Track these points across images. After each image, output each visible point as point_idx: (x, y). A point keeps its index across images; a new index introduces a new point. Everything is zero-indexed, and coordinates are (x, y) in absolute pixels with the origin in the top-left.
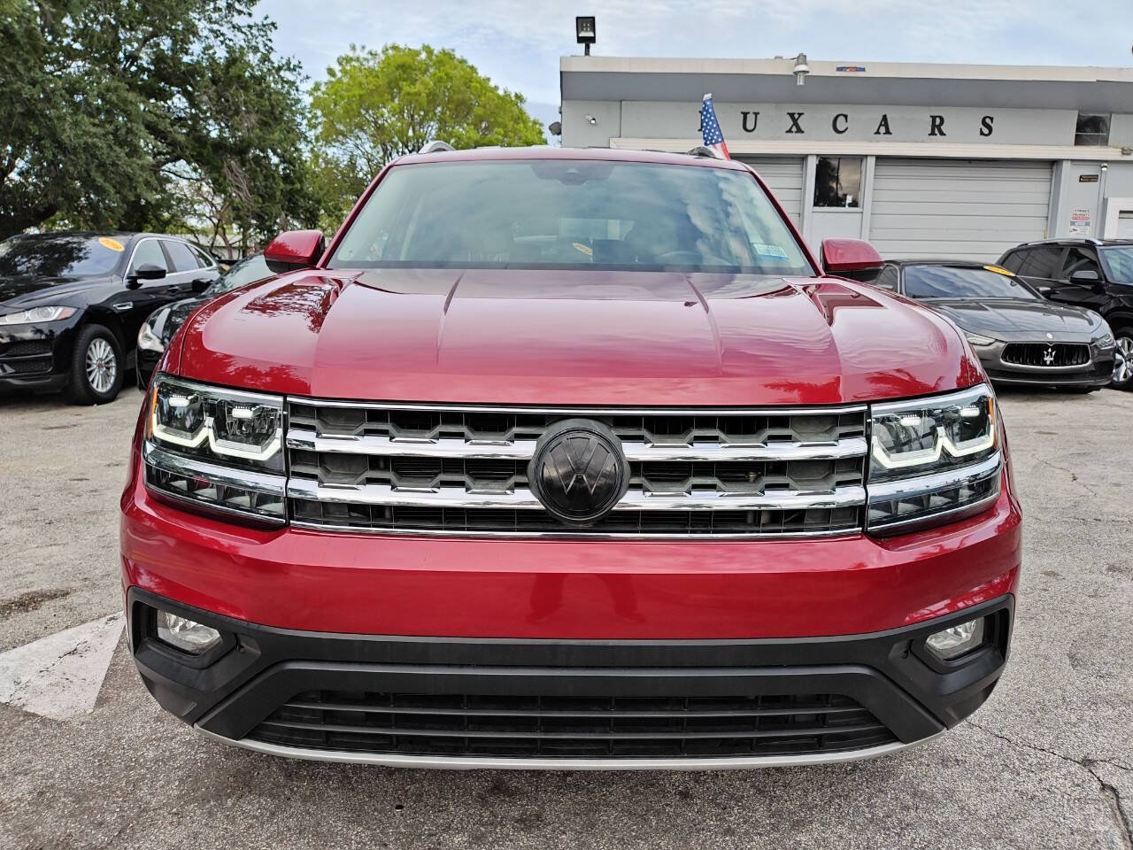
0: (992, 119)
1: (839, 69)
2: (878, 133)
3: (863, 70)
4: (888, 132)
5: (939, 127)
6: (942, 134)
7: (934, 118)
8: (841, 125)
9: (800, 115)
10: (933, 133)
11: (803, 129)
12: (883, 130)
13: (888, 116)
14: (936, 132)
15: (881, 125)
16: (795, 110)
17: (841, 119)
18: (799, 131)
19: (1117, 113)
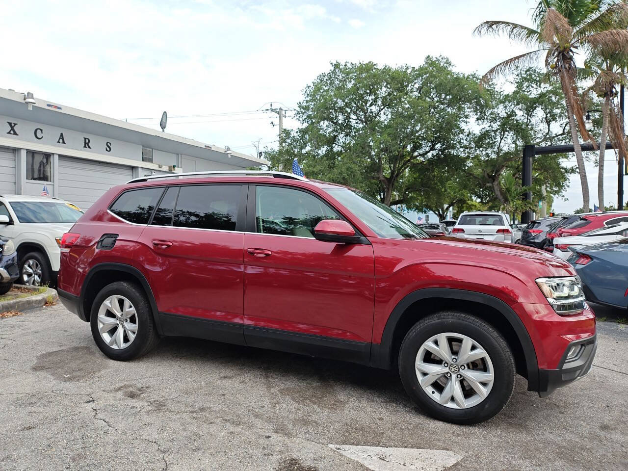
0: (110, 144)
1: (49, 105)
2: (59, 142)
3: (60, 108)
4: (64, 142)
5: (88, 144)
6: (89, 148)
7: (85, 139)
8: (39, 134)
9: (15, 124)
10: (85, 147)
11: (17, 132)
12: (61, 141)
13: (63, 134)
14: (87, 146)
15: (60, 138)
16: (13, 121)
17: (39, 131)
18: (15, 133)
19: (155, 149)
